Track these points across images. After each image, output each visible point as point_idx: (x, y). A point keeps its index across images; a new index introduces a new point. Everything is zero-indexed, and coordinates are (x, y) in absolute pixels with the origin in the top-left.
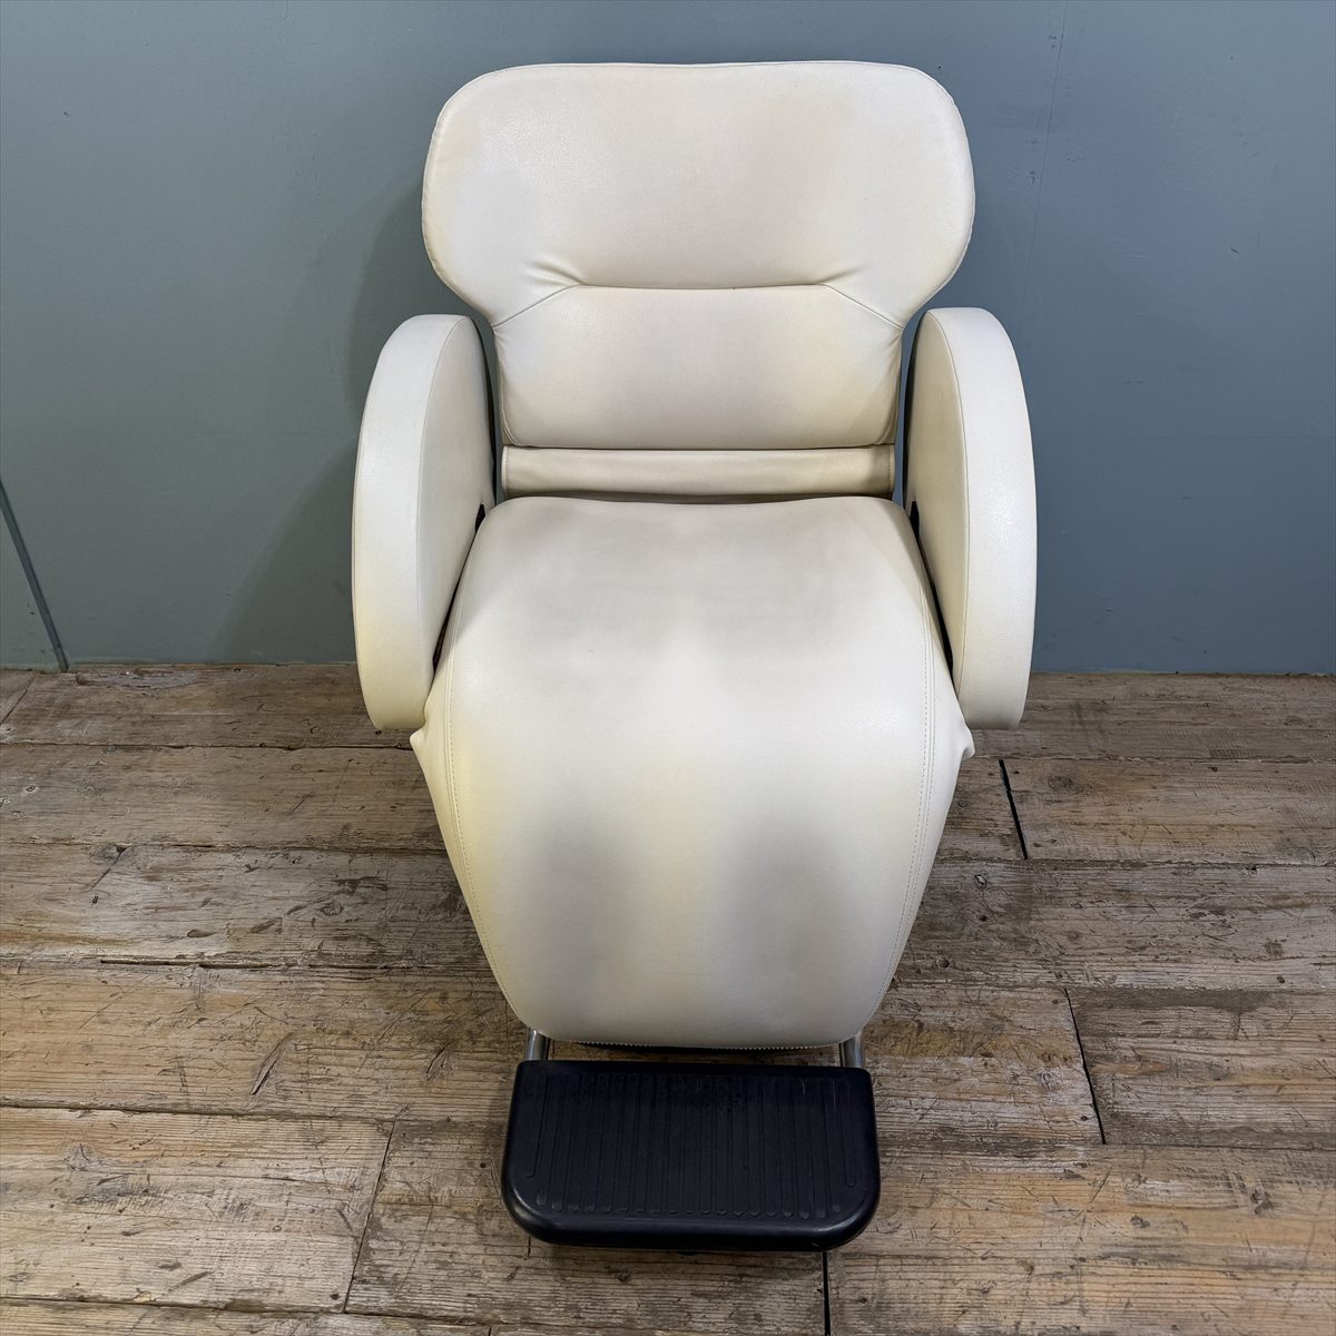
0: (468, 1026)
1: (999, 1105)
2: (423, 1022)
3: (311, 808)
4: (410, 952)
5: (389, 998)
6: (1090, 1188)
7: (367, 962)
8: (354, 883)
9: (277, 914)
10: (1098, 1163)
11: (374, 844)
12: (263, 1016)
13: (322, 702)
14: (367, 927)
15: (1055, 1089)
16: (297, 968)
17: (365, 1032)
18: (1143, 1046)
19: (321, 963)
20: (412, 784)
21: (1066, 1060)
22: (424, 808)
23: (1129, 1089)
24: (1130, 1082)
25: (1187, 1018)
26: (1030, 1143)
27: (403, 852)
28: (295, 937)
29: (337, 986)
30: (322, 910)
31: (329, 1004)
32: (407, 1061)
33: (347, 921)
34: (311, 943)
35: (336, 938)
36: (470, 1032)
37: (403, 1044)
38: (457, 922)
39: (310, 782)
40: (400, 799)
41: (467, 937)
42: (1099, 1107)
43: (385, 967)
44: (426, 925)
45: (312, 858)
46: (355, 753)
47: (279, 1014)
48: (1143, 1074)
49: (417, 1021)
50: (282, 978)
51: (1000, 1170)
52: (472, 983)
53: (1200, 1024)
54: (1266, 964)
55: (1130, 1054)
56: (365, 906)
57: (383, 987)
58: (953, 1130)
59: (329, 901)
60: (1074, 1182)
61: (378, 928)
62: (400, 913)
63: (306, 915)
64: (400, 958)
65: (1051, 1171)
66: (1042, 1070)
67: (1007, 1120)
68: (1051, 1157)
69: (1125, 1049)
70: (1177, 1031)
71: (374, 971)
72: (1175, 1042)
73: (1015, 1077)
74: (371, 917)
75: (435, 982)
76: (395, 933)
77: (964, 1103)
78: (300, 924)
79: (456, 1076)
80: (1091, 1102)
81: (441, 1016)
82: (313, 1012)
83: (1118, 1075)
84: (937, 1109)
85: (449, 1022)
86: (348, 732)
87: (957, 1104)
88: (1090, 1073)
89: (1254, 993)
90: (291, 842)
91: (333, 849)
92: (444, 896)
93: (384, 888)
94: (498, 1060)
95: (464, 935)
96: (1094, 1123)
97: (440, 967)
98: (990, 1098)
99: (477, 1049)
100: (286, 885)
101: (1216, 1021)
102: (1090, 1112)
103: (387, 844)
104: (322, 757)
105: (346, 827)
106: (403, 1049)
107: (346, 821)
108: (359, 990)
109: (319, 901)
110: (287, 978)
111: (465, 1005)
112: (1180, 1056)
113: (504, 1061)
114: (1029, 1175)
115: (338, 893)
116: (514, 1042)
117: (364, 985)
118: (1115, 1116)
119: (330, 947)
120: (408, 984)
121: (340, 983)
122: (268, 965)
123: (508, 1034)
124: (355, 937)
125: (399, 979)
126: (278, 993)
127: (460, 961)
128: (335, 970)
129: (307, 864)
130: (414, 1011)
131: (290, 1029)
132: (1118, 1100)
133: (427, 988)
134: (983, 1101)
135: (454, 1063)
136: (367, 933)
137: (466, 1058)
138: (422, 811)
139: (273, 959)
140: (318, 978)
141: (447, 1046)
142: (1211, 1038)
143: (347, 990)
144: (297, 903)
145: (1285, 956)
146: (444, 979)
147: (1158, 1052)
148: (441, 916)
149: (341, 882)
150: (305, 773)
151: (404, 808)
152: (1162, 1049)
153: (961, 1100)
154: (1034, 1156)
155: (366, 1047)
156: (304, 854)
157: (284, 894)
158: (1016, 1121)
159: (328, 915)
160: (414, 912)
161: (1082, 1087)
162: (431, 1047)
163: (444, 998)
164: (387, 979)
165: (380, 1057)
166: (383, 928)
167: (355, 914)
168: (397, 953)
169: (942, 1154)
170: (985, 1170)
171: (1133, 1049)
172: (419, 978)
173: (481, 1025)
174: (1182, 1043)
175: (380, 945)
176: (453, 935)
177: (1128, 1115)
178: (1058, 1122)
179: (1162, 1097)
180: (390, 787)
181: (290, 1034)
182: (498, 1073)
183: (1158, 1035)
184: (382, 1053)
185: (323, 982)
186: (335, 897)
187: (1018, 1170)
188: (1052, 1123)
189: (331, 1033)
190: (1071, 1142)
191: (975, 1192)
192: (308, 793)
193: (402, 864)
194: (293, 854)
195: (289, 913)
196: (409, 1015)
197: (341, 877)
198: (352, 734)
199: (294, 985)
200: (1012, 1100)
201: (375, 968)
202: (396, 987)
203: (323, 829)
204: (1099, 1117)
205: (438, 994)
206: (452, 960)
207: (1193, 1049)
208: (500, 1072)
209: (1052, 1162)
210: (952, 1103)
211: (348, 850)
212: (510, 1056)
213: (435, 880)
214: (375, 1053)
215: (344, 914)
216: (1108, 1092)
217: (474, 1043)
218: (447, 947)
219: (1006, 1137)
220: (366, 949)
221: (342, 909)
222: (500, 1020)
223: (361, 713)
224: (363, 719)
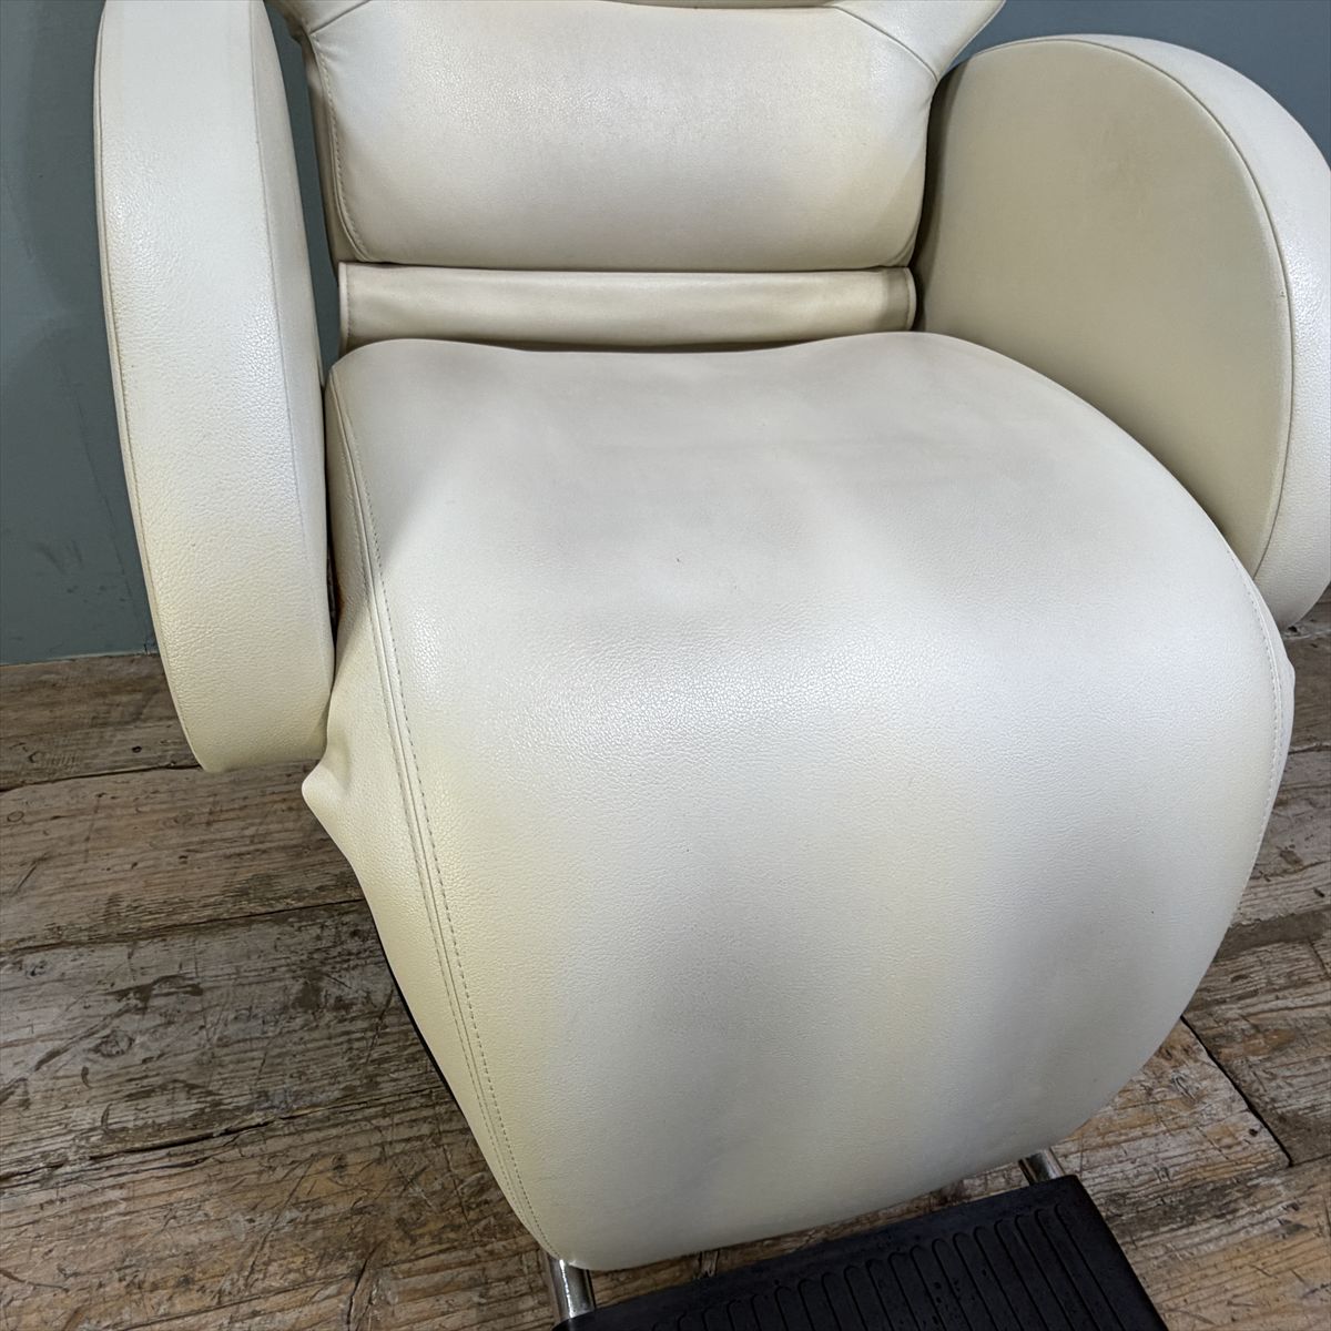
0: (396, 1209)
1: (1153, 1140)
2: (318, 1223)
3: (48, 879)
4: (264, 1094)
5: (249, 1189)
6: (1320, 1241)
7: (194, 1128)
8: (144, 992)
9: (16, 1074)
10: (1306, 1199)
11: (163, 921)
12: (18, 1286)
13: (40, 716)
14: (182, 1064)
15: (1200, 1098)
16: (68, 1169)
17: (218, 1268)
18: (1251, 1010)
19: (111, 1148)
20: (204, 819)
21: (1186, 1051)
22: (232, 851)
23: (1274, 1077)
24: (1268, 1064)
25: (1269, 963)
26: (1220, 1190)
27: (214, 925)
28: (55, 1110)
29: (148, 1188)
30: (96, 1050)
31: (140, 1229)
32: (306, 1309)
33: (145, 1061)
34: (86, 1116)
35: (131, 1097)
36: (400, 1221)
37: (292, 1276)
38: (328, 1026)
39: (41, 837)
40: (191, 843)
41: (351, 1049)
42: (1259, 1110)
43: (227, 1132)
44: (280, 1041)
45: (64, 962)
46: (107, 783)
47: (47, 1273)
48: (1274, 1049)
49: (305, 1224)
50: (42, 1196)
51: (1212, 1247)
52: (378, 1129)
53: (1286, 968)
54: (1294, 877)
55: (1243, 1025)
56: (171, 1029)
57: (230, 1171)
58: (1123, 1196)
59: (107, 1032)
60: (1299, 1238)
61: (199, 1063)
62: (232, 1029)
63: (70, 1065)
64: (249, 1110)
65: (1266, 1228)
66: (1172, 1074)
67: (1175, 1161)
68: (1254, 1204)
69: (1236, 1020)
70: (1270, 983)
71: (207, 1144)
72: (1277, 998)
73: (1149, 1092)
74: (186, 1045)
75: (318, 1142)
76: (231, 1067)
77: (1114, 1150)
78: (61, 1083)
79: (402, 1315)
80: (1245, 1106)
81: (344, 1205)
82: (113, 1254)
83: (1252, 1059)
84: (1091, 1168)
85: (360, 1211)
86: (90, 753)
87: (1109, 1153)
88: (1223, 1064)
89: (1306, 914)
90: (23, 940)
91: (97, 941)
92: (296, 988)
93: (197, 991)
94: (462, 1264)
95: (345, 1047)
96: (1265, 1136)
97: (320, 1113)
98: (1137, 1132)
99: (420, 1252)
100: (25, 1016)
101: (1297, 960)
102: (1254, 1123)
103: (184, 918)
104: (55, 796)
105: (114, 900)
106: (295, 1287)
107: (110, 891)
108: (188, 1189)
109: (90, 1034)
110: (52, 1194)
111: (379, 1172)
112: (1293, 1014)
113: (471, 1263)
114: (1246, 1243)
115: (119, 1014)
116: (477, 1221)
117: (199, 1177)
118: (1282, 1118)
119: (124, 1116)
120: (273, 1155)
121: (155, 1180)
122: (13, 1175)
123: (464, 1208)
124: (163, 1088)
125: (255, 1149)
126: (42, 1229)
127: (349, 1093)
128: (138, 1157)
129: (56, 974)
130: (296, 1205)
131: (72, 1302)
132: (1272, 1095)
133: (308, 1155)
134: (1134, 1139)
135: (390, 1288)
136: (182, 1077)
137: (409, 1274)
138: (229, 857)
139: (20, 1162)
140: (111, 1181)
141: (368, 1259)
142: (1307, 983)
143: (170, 1192)
144: (50, 1046)
145: (1306, 863)
146: (334, 1132)
147: (1269, 1015)
148: (299, 1022)
149: (123, 994)
150: (31, 824)
151: (199, 856)
152: (1272, 1011)
153: (1109, 1146)
154: (1235, 1211)
155: (226, 1299)
156: (47, 956)
157: (25, 1033)
158: (1184, 1159)
159: (110, 1056)
160: (253, 1023)
161: (1223, 1083)
162: (342, 1269)
163: (340, 1167)
164: (234, 1153)
165: (255, 1314)
166: (208, 1063)
167: (156, 1045)
168: (243, 1101)
169: (1133, 1242)
170: (1195, 1252)
171: (1244, 1018)
172: (288, 1141)
173: (416, 1205)
174: (1285, 998)
175: (210, 1093)
176: (327, 1051)
177: (1295, 1112)
178: (1229, 1147)
179: (1313, 1078)
180: (172, 827)
181: (76, 1312)
182: (469, 1288)
183: (1255, 993)
184: (257, 1305)
185: (121, 1186)
186: (116, 1022)
187: (1232, 1239)
188: (1225, 1151)
189: (155, 1287)
190: (1261, 1174)
191: (1205, 1293)
192: (38, 854)
193: (217, 946)
194: (31, 960)
195: (38, 1067)
196: (288, 1215)
197: (121, 985)
198: (95, 756)
199: (69, 1205)
200: (1164, 1128)
201: (209, 1137)
202: (253, 1165)
203: (75, 910)
204: (1266, 1126)
205: (329, 1162)
206: (337, 1094)
207: (1299, 1002)
208: (471, 1285)
209: (1259, 1212)
210: (1102, 1153)
211: (123, 938)
212: (479, 1250)
213: (275, 964)
214: (245, 1309)
215: (136, 1049)
216: (1256, 1086)
217: (414, 1242)
218: (325, 1074)
219: (1190, 1187)
220: (187, 1107)
221: (131, 1040)
222: (443, 1185)
223: (105, 724)
224: (108, 732)
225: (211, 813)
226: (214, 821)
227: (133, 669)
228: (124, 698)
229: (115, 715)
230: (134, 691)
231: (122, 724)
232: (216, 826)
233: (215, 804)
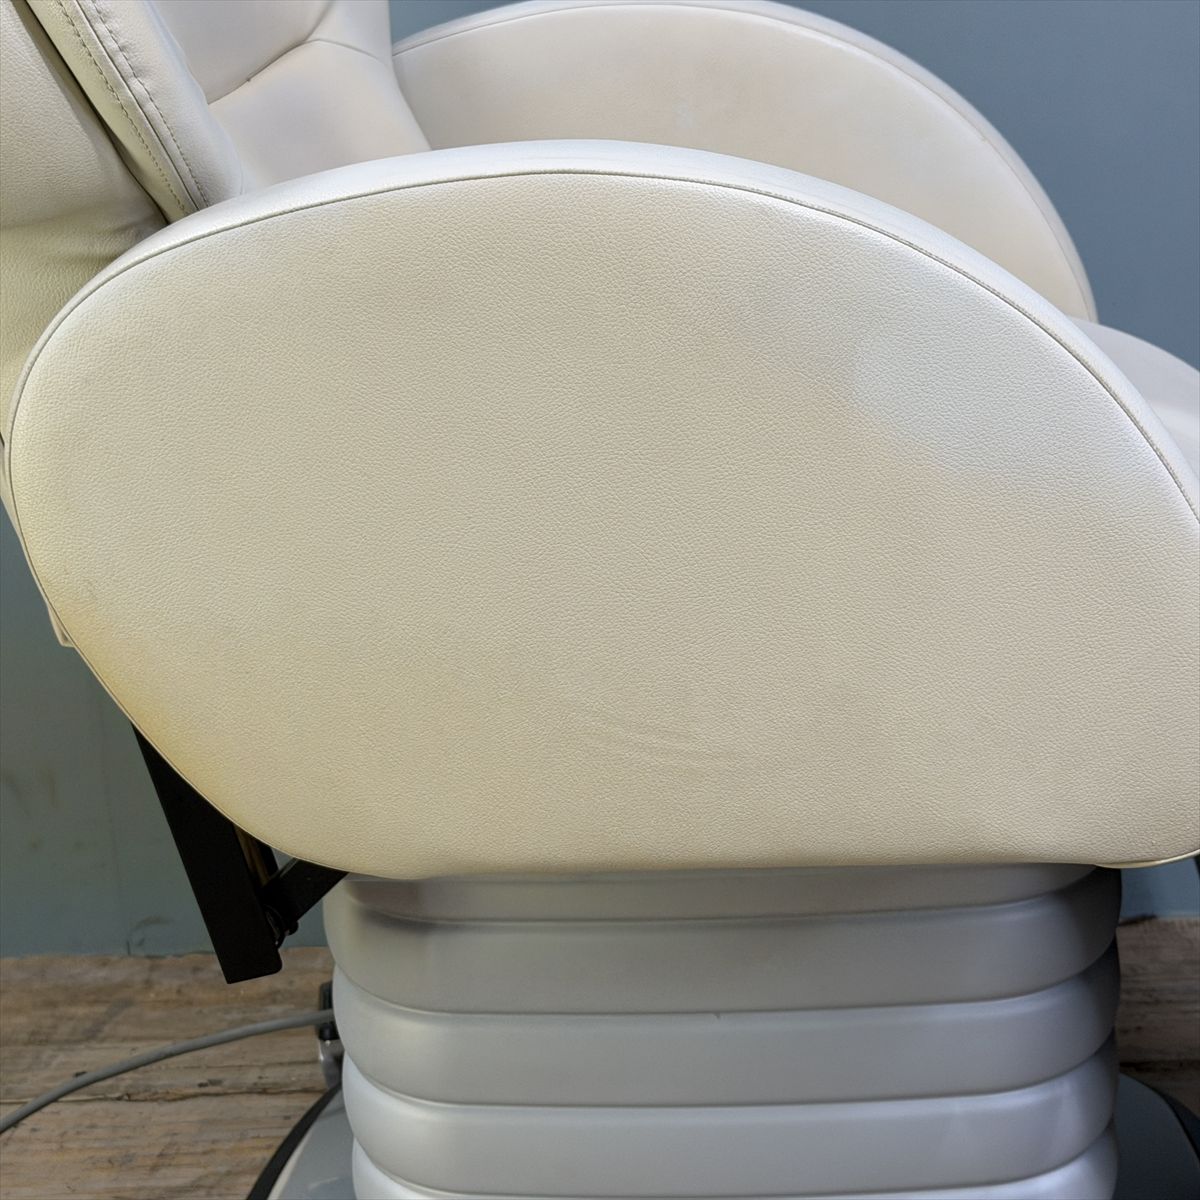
223: (46, 1042)
224: (47, 1052)
225: (161, 1155)
226: (163, 1165)
227: (102, 973)
228: (81, 1011)
229: (65, 1030)
230: (96, 1002)
231: (70, 1042)
232: (163, 1171)
233: (171, 1145)
